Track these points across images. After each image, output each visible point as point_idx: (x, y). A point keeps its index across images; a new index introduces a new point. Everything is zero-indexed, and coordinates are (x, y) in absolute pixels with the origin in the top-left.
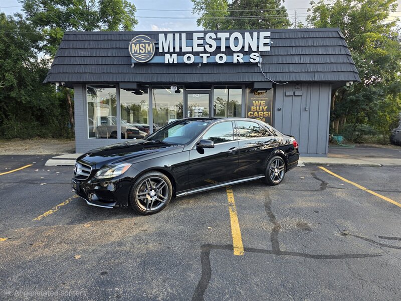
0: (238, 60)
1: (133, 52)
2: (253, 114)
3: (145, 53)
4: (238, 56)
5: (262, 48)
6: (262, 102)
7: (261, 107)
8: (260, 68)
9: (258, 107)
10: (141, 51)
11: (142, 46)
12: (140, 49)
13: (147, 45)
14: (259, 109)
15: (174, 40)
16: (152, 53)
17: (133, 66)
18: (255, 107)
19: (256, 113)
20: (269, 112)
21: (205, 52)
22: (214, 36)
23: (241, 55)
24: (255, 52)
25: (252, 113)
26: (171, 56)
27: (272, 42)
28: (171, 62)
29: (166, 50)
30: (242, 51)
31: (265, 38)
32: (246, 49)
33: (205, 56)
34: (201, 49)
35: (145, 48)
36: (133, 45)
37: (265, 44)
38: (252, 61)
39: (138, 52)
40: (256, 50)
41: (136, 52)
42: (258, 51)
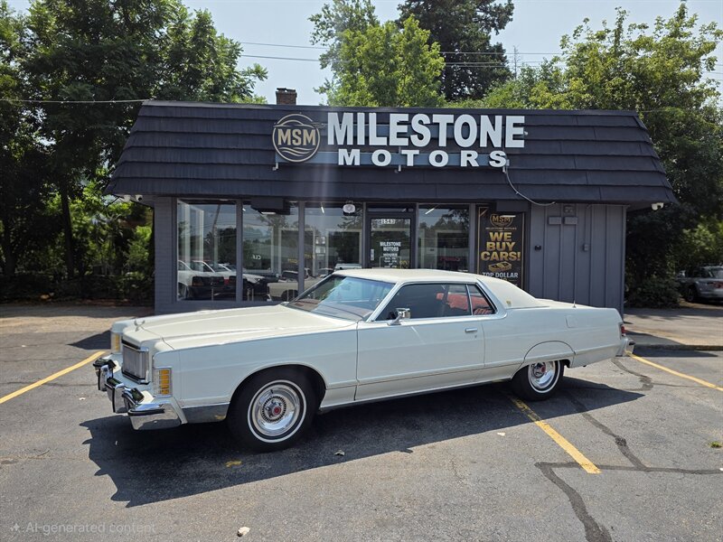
0: (468, 162)
1: (280, 143)
2: (490, 256)
3: (301, 146)
4: (469, 155)
5: (510, 143)
6: (506, 234)
7: (504, 244)
8: (506, 176)
9: (498, 244)
10: (294, 141)
11: (297, 133)
12: (292, 138)
13: (305, 131)
14: (501, 247)
15: (355, 123)
16: (315, 147)
17: (277, 167)
18: (494, 244)
19: (495, 253)
20: (519, 253)
21: (411, 146)
22: (426, 119)
23: (475, 154)
24: (498, 149)
25: (488, 254)
26: (349, 151)
27: (527, 133)
28: (349, 163)
29: (341, 142)
30: (476, 146)
31: (516, 125)
32: (483, 143)
33: (410, 154)
34: (404, 142)
35: (301, 136)
36: (280, 131)
37: (516, 137)
38: (493, 164)
39: (289, 144)
40: (500, 146)
41: (285, 144)
42: (503, 148)
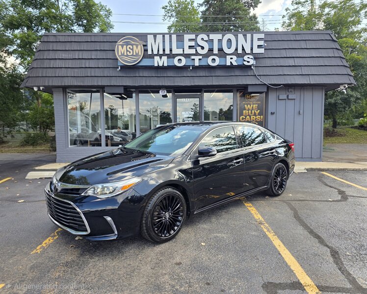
0: (231, 62)
1: (120, 54)
2: (245, 119)
3: (133, 55)
4: (231, 58)
5: (256, 50)
6: (254, 105)
7: (253, 111)
8: (253, 71)
9: (250, 111)
10: (128, 53)
11: (130, 48)
12: (127, 51)
13: (135, 46)
14: (251, 113)
15: (164, 42)
16: (141, 56)
17: (119, 68)
18: (247, 111)
19: (248, 117)
20: (262, 116)
21: (197, 54)
22: (206, 38)
23: (235, 58)
24: (248, 54)
25: (244, 117)
26: (161, 58)
27: (266, 45)
28: (161, 65)
29: (155, 52)
30: (236, 53)
31: (259, 39)
32: (240, 51)
33: (197, 58)
34: (193, 51)
35: (132, 49)
36: (120, 47)
37: (259, 47)
38: (246, 63)
39: (125, 54)
40: (250, 52)
41: (123, 55)
42: (252, 53)
